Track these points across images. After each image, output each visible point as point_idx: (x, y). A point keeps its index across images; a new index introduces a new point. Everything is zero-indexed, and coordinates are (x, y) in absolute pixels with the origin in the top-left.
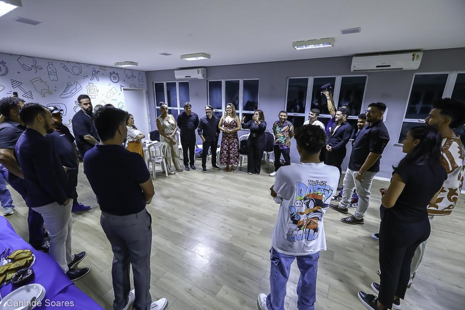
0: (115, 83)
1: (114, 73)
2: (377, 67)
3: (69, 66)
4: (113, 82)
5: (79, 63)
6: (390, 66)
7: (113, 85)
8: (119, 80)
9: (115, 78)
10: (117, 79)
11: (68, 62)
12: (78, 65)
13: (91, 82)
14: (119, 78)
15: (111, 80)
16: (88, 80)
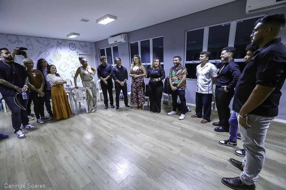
0: (73, 50)
1: (72, 44)
2: (277, 1)
3: (41, 40)
8: (75, 49)
9: (73, 47)
11: (40, 37)
12: (47, 39)
13: (56, 50)
14: (75, 47)
15: (70, 48)
16: (54, 49)
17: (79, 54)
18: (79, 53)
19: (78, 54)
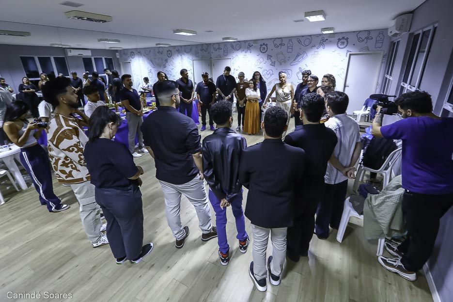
0: (342, 48)
1: (343, 38)
3: (302, 40)
4: (340, 48)
5: (310, 36)
7: (338, 51)
8: (346, 46)
9: (343, 43)
10: (345, 44)
11: (303, 36)
12: (309, 37)
13: (317, 50)
14: (347, 43)
15: (338, 46)
16: (315, 49)
17: (350, 55)
18: (351, 53)
19: (349, 53)
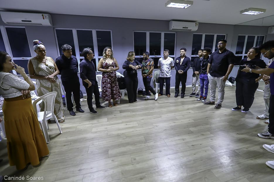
2: (183, 28)
6: (188, 28)
